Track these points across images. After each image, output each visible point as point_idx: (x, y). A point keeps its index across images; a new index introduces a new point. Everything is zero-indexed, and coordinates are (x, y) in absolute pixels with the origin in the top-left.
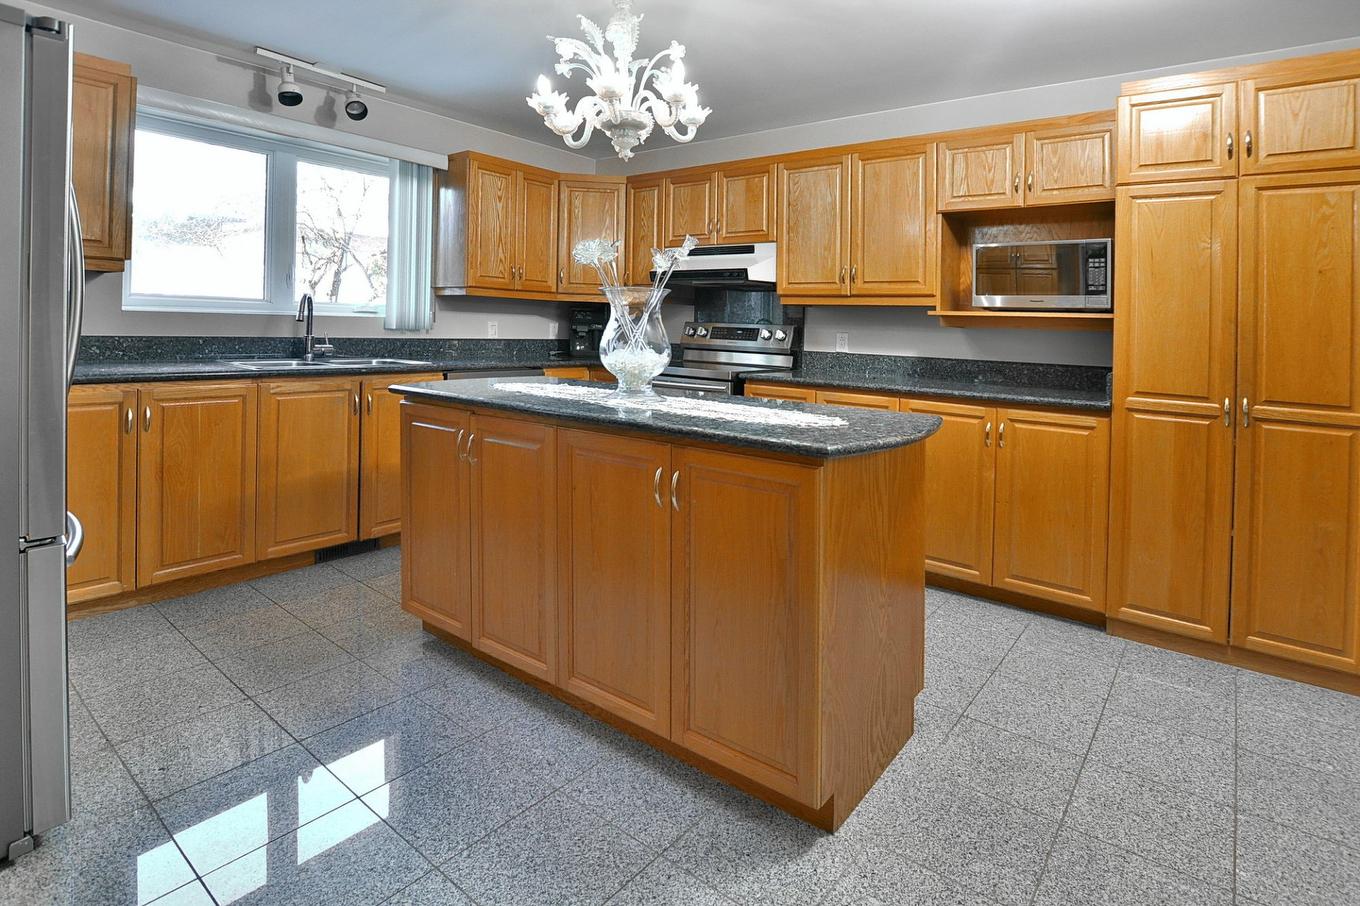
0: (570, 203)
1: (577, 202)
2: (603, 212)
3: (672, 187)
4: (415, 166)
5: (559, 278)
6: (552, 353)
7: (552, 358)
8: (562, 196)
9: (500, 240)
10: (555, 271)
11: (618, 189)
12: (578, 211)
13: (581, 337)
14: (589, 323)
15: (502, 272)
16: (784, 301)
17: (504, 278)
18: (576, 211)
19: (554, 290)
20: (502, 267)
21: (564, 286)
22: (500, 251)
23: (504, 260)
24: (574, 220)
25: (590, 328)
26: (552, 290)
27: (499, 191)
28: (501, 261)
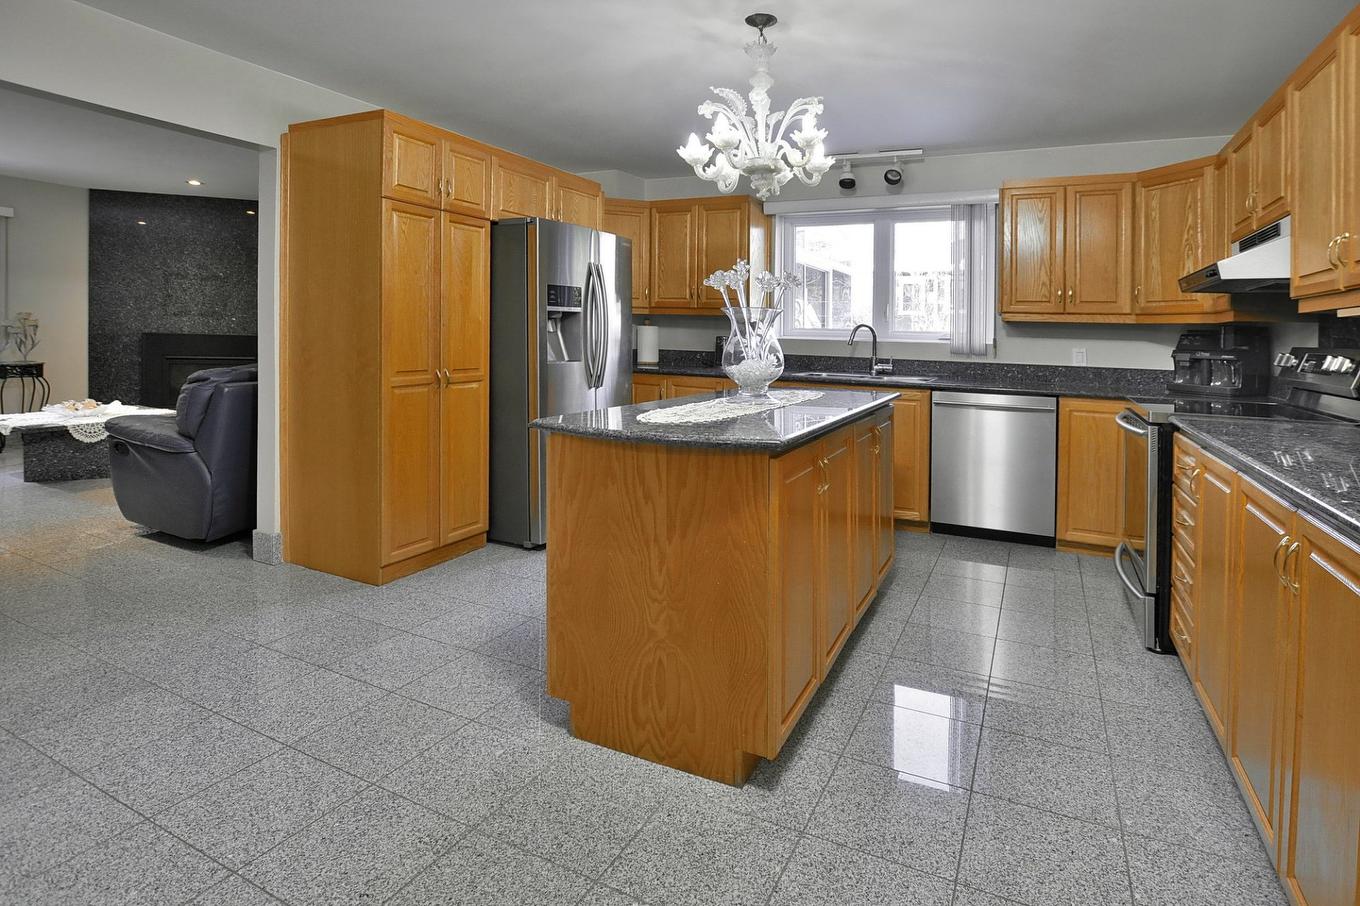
0: (1147, 205)
2: (1185, 208)
3: (1234, 156)
4: (966, 208)
5: (1134, 299)
8: (1138, 200)
9: (1042, 262)
10: (1129, 289)
11: (1202, 175)
12: (1155, 214)
13: (1183, 367)
14: (1194, 350)
15: (1046, 296)
16: (1304, 308)
17: (1049, 302)
18: (1153, 214)
19: (1128, 311)
20: (1045, 291)
21: (1142, 305)
22: (1043, 273)
23: (1048, 283)
24: (1151, 223)
25: (1193, 357)
26: (1124, 312)
27: (1041, 212)
28: (1044, 284)
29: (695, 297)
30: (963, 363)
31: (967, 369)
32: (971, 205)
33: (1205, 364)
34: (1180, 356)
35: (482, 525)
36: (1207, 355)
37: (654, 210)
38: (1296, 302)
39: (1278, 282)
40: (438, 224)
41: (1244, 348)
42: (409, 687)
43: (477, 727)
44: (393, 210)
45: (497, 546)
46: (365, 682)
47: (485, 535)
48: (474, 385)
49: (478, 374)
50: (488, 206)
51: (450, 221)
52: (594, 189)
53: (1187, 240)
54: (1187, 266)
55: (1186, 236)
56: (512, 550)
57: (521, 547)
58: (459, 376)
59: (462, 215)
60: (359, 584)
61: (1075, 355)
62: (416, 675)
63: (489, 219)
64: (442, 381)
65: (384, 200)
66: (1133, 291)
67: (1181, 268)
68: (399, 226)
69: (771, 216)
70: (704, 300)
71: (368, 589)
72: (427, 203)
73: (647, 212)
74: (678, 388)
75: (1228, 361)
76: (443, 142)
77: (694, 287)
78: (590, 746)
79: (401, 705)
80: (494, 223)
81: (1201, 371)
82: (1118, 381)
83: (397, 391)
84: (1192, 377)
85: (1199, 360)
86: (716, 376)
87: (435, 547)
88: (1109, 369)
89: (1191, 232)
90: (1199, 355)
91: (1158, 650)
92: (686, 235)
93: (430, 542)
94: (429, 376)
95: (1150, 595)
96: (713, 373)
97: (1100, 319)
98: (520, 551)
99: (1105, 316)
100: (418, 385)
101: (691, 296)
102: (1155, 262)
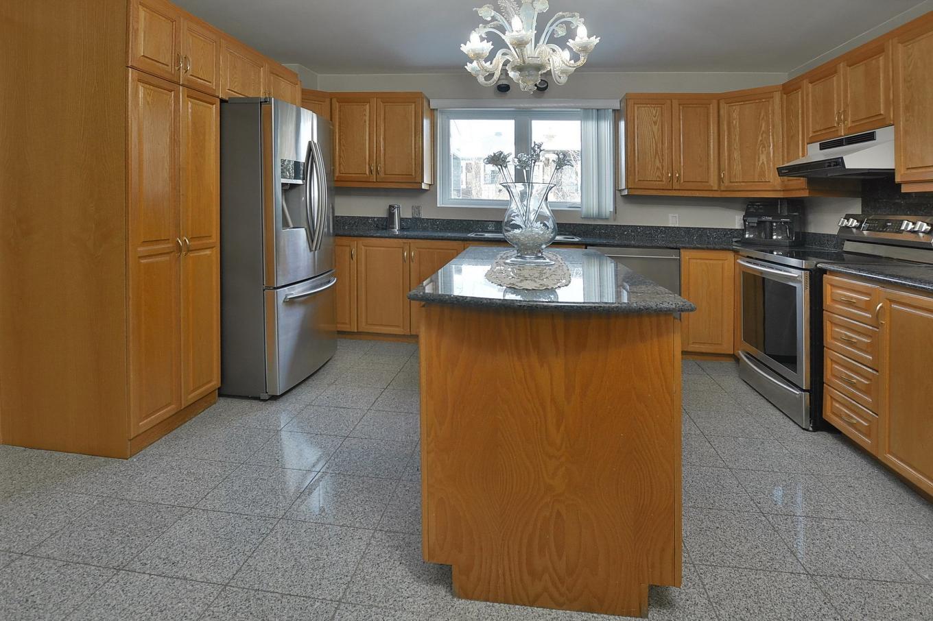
0: (729, 116)
1: (735, 115)
2: (759, 119)
3: (810, 85)
4: (594, 111)
5: (720, 180)
6: (734, 240)
7: (734, 243)
8: (722, 112)
9: (657, 153)
10: (716, 173)
11: (773, 97)
12: (736, 122)
13: (753, 227)
14: (760, 216)
15: (660, 177)
16: (904, 189)
17: (662, 181)
18: (734, 122)
19: (716, 189)
20: (658, 174)
21: (726, 184)
22: (657, 161)
23: (661, 168)
24: (732, 129)
25: (760, 220)
26: (714, 189)
27: (655, 117)
28: (658, 168)
29: (374, 173)
30: (591, 225)
31: (594, 229)
32: (598, 110)
33: (768, 224)
34: (750, 219)
35: (215, 382)
36: (771, 218)
37: (334, 100)
38: (899, 185)
39: (870, 171)
40: (177, 98)
41: (795, 214)
42: (240, 574)
43: (350, 608)
44: (139, 80)
45: (229, 400)
46: (185, 579)
47: (217, 391)
48: (208, 252)
49: (211, 241)
50: (218, 85)
51: (188, 96)
52: (293, 78)
53: (761, 141)
54: (761, 159)
55: (760, 138)
56: (246, 404)
57: (258, 399)
58: (196, 243)
59: (198, 93)
60: (103, 459)
61: (670, 218)
62: (242, 558)
63: (218, 97)
64: (183, 249)
65: (130, 69)
66: (719, 175)
67: (757, 160)
68: (145, 98)
69: (433, 110)
70: (382, 175)
71: (116, 464)
72: (167, 76)
73: (328, 101)
74: (368, 248)
75: (785, 222)
76: (182, 19)
77: (374, 165)
78: (480, 605)
79: (248, 600)
80: (222, 101)
81: (765, 229)
82: (701, 236)
83: (143, 261)
84: (760, 234)
85: (764, 222)
86: (390, 237)
87: (179, 410)
88: (695, 228)
89: (764, 135)
90: (764, 219)
91: (811, 429)
92: (365, 122)
93: (173, 406)
94: (169, 245)
95: (804, 391)
96: (387, 235)
97: (697, 194)
98: (255, 403)
99: (700, 192)
100: (161, 254)
101: (371, 171)
102: (736, 155)
